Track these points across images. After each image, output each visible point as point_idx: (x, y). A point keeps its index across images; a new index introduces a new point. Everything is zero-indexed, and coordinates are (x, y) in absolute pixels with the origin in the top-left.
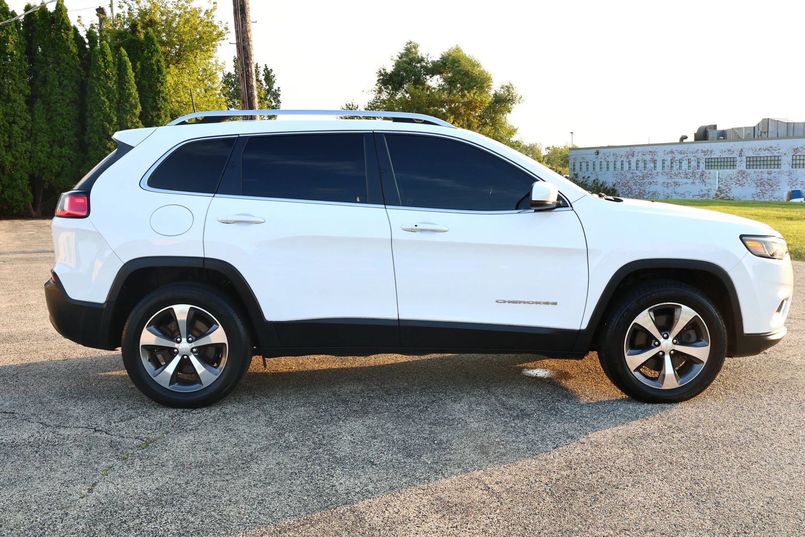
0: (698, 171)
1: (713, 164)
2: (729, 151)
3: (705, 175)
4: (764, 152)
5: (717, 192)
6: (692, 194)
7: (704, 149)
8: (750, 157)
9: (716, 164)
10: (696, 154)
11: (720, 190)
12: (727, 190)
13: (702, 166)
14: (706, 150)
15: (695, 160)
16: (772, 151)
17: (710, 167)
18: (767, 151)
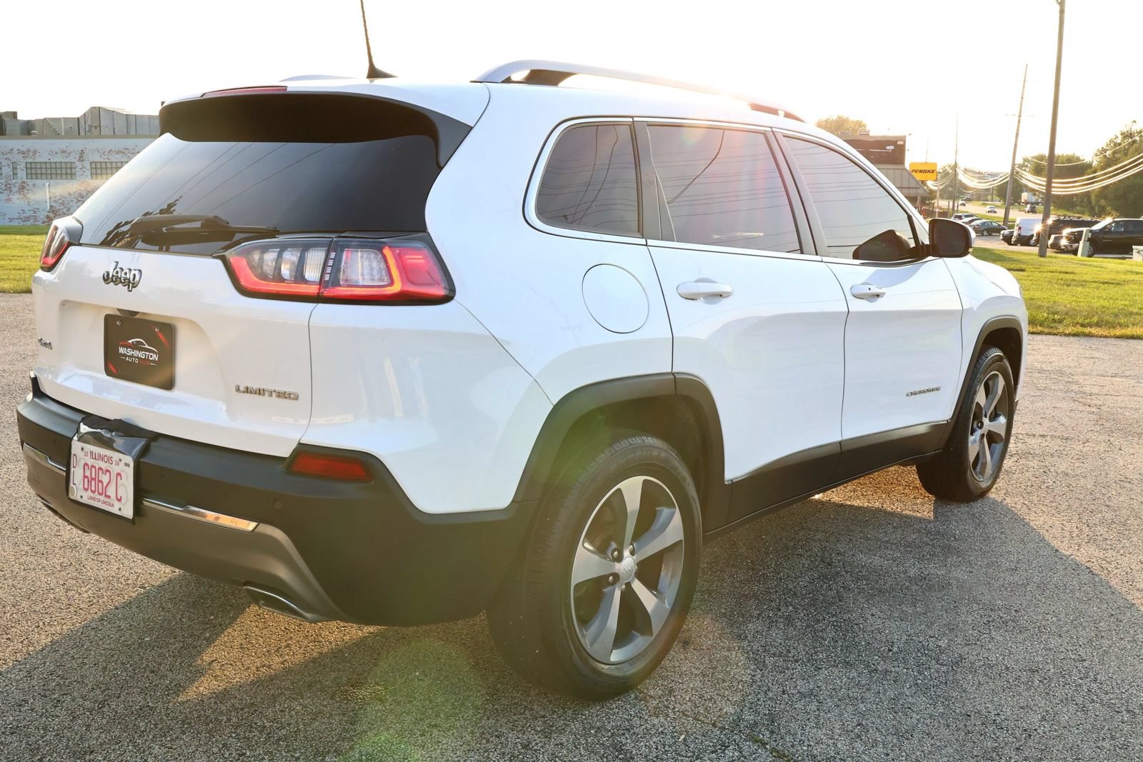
0: (14, 181)
1: (39, 171)
2: (63, 152)
3: (28, 188)
4: (117, 156)
5: (48, 214)
6: (7, 217)
7: (22, 149)
8: (96, 162)
9: (44, 171)
10: (9, 156)
11: (53, 211)
12: (65, 210)
13: (22, 174)
14: (25, 150)
15: (8, 165)
16: (129, 154)
17: (34, 176)
18: (121, 154)
